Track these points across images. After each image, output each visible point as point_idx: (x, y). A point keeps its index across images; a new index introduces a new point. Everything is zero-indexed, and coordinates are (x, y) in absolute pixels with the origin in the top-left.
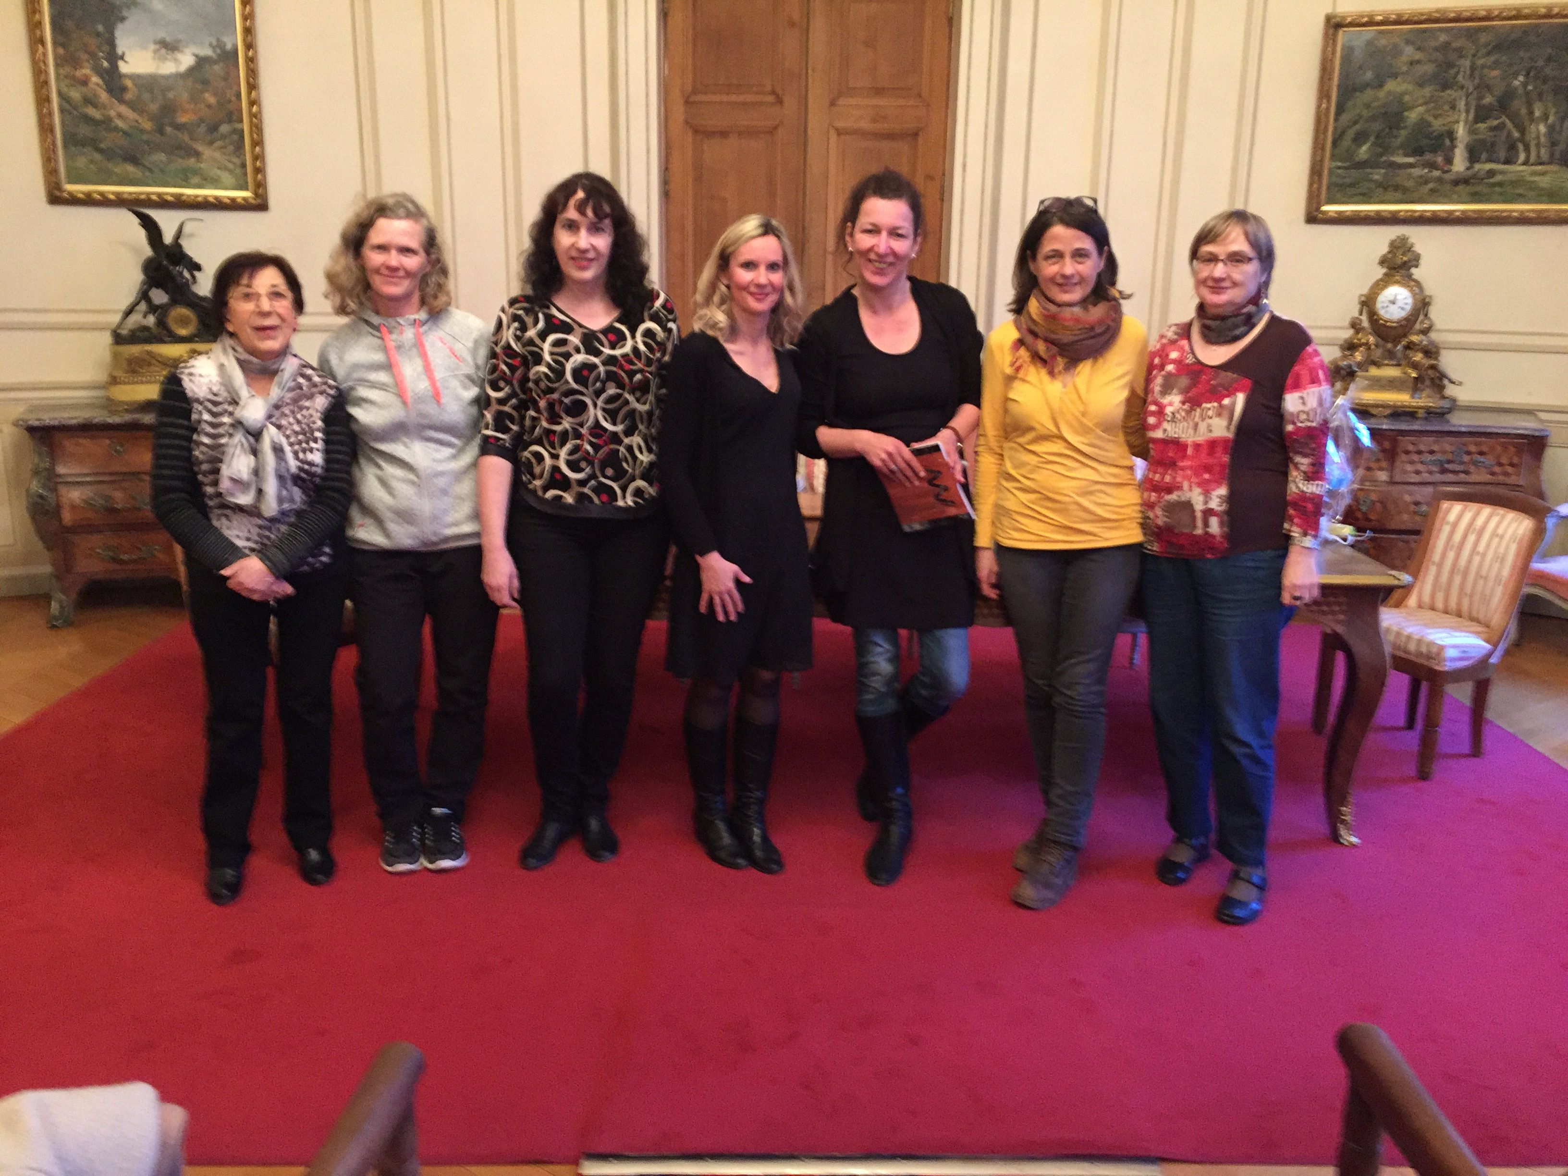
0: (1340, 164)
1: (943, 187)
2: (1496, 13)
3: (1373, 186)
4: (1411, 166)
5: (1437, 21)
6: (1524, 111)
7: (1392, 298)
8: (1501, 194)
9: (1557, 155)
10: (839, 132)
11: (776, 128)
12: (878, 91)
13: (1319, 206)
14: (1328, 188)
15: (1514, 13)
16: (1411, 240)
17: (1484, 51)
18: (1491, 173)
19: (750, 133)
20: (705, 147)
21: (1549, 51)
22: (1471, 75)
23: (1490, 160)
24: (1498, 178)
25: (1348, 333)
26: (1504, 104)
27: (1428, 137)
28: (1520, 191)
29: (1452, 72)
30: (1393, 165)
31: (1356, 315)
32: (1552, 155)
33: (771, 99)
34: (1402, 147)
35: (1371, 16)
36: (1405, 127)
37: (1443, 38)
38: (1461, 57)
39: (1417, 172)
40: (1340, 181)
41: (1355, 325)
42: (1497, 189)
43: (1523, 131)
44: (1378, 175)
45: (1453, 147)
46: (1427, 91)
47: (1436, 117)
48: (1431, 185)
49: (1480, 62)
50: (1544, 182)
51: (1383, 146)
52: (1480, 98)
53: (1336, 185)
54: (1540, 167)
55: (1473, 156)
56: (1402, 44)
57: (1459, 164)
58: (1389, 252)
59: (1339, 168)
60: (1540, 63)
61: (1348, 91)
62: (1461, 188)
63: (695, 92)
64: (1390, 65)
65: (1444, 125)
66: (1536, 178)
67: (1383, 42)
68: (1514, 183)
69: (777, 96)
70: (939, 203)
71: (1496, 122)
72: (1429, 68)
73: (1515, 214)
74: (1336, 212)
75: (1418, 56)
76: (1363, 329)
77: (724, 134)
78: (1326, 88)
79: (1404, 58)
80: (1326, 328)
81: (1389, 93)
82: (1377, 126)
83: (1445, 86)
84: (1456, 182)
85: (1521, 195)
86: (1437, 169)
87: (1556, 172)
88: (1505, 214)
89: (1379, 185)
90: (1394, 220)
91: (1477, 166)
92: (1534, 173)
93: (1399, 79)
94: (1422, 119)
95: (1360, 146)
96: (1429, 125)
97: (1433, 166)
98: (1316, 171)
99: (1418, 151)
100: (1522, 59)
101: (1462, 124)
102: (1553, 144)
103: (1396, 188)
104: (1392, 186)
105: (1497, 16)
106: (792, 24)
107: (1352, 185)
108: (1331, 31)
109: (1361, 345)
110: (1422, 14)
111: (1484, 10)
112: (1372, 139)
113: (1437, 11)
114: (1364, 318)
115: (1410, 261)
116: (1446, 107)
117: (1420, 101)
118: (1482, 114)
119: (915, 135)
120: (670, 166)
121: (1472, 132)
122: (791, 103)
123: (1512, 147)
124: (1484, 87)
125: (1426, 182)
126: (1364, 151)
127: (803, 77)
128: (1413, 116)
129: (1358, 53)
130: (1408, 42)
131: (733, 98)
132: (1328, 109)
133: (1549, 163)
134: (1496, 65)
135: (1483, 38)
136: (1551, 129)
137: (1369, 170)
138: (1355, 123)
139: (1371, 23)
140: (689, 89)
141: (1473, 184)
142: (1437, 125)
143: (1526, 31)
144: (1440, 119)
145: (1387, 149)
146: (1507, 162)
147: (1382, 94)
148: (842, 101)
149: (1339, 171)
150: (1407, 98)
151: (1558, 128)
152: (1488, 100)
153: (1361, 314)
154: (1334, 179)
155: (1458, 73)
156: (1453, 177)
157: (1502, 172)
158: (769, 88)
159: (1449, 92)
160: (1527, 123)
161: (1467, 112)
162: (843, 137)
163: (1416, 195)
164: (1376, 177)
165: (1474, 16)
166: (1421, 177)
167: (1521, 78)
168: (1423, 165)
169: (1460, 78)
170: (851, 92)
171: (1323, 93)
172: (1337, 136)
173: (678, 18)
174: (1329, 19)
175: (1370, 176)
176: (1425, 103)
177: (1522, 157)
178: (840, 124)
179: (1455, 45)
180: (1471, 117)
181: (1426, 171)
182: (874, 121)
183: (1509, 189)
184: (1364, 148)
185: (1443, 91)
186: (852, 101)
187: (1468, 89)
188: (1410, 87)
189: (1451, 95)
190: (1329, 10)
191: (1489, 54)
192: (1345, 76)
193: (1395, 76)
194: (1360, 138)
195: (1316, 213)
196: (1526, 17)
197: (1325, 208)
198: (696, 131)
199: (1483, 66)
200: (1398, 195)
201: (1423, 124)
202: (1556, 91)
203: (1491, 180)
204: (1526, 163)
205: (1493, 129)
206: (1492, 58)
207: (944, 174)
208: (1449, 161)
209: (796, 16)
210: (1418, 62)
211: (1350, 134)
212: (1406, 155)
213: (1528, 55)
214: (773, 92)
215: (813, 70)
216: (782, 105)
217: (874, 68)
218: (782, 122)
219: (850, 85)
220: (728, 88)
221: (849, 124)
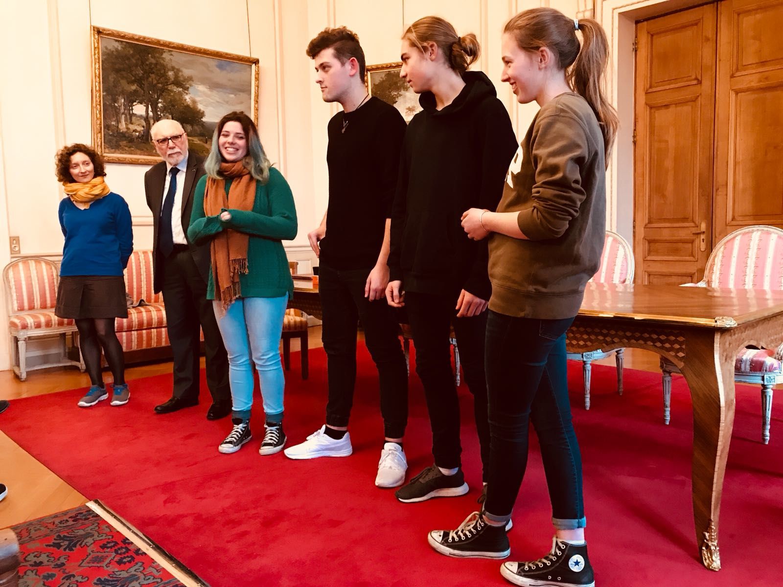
10: (737, 92)
11: (697, 97)
12: (763, 63)
19: (683, 103)
20: (656, 115)
33: (695, 82)
63: (651, 87)
69: (698, 80)
77: (667, 106)
106: (707, 39)
120: (637, 128)
122: (706, 84)
127: (714, 67)
131: (672, 86)
140: (648, 86)
148: (738, 74)
158: (693, 76)
162: (739, 94)
170: (745, 67)
178: (737, 88)
182: (760, 81)
186: (745, 73)
198: (651, 107)
209: (710, 35)
214: (696, 79)
215: (720, 60)
216: (701, 85)
217: (760, 51)
218: (701, 94)
219: (744, 64)
220: (670, 81)
221: (744, 86)
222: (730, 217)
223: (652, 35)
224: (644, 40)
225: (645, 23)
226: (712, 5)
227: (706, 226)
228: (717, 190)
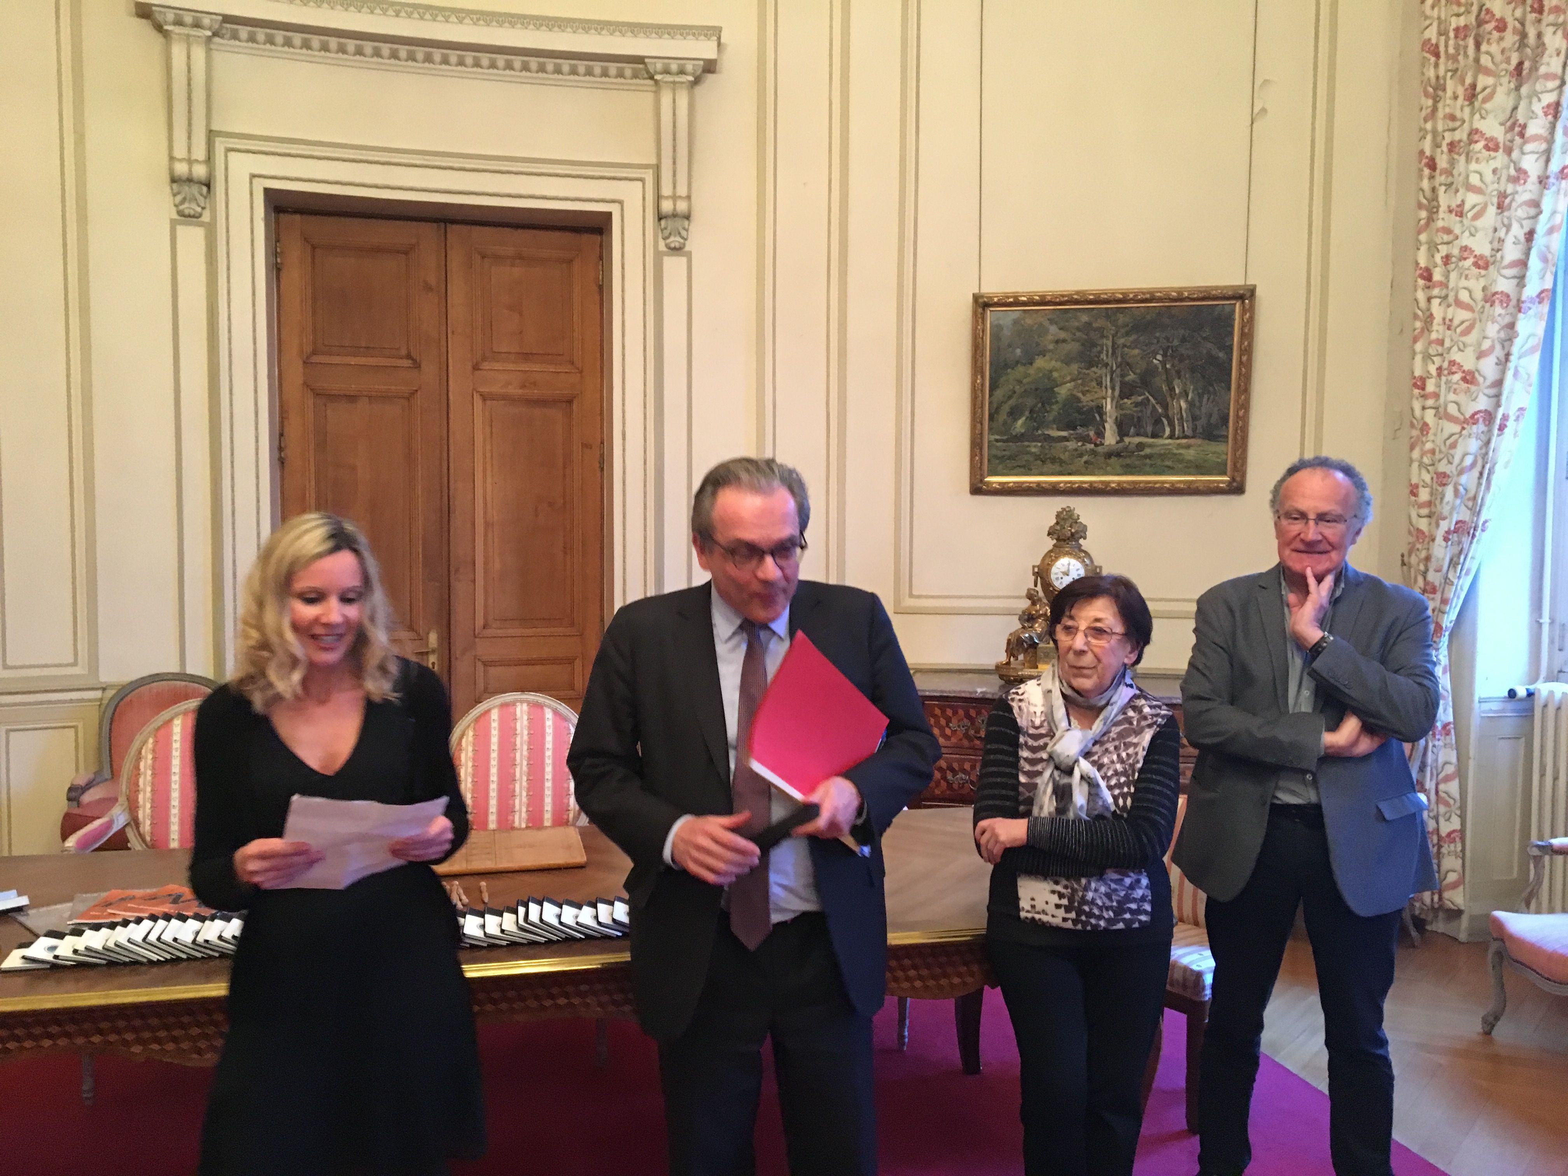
0: (998, 437)
1: (602, 455)
2: (1131, 296)
3: (1031, 459)
4: (1065, 439)
5: (1077, 302)
6: (1165, 388)
7: (1064, 569)
8: (1151, 465)
9: (1200, 430)
10: (484, 398)
11: (413, 394)
12: (526, 356)
13: (982, 477)
14: (989, 461)
15: (1148, 296)
16: (1076, 512)
17: (1123, 331)
18: (1141, 446)
19: (385, 398)
20: (329, 412)
21: (1182, 332)
22: (1114, 353)
23: (1138, 435)
24: (1148, 451)
25: (1026, 604)
26: (1146, 380)
27: (1079, 411)
28: (1169, 463)
29: (1095, 350)
30: (1048, 438)
31: (1032, 586)
32: (1194, 430)
33: (407, 363)
34: (1054, 421)
35: (1016, 297)
36: (1057, 402)
37: (1085, 318)
38: (1103, 336)
39: (1071, 445)
40: (1000, 453)
41: (1031, 596)
42: (1148, 461)
43: (1166, 407)
44: (1035, 448)
45: (1103, 421)
46: (1074, 367)
47: (1084, 393)
48: (1085, 458)
49: (1121, 341)
50: (1190, 454)
51: (1037, 419)
52: (1123, 376)
53: (996, 457)
54: (1184, 441)
55: (1122, 430)
56: (1046, 323)
57: (1110, 438)
58: (1057, 523)
59: (997, 441)
60: (1176, 343)
61: (1000, 368)
62: (1113, 460)
63: (314, 353)
64: (1038, 344)
65: (1092, 401)
66: (1181, 451)
67: (1029, 321)
68: (1162, 456)
69: (414, 361)
70: (599, 474)
71: (1140, 398)
72: (1073, 347)
73: (1167, 485)
74: (1000, 483)
75: (1063, 335)
76: (1040, 600)
77: (352, 398)
78: (979, 364)
79: (1050, 337)
80: (999, 597)
81: (1039, 369)
82: (1030, 402)
83: (1091, 364)
84: (1109, 455)
85: (1169, 467)
86: (1090, 443)
87: (1200, 446)
88: (1157, 485)
89: (1037, 457)
90: (1053, 491)
91: (1127, 440)
92: (1180, 446)
93: (1047, 357)
94: (1073, 396)
95: (1015, 420)
96: (1079, 400)
97: (1085, 439)
98: (976, 444)
99: (1070, 426)
100: (1158, 338)
101: (1109, 400)
102: (1195, 418)
103: (1053, 460)
104: (1050, 458)
105: (1131, 299)
106: (428, 288)
107: (1010, 458)
108: (980, 310)
109: (1040, 616)
110: (1063, 296)
111: (1121, 293)
112: (1027, 413)
113: (1078, 293)
114: (1039, 588)
115: (1077, 532)
116: (1094, 384)
117: (1068, 378)
118: (1127, 391)
119: (570, 402)
120: (286, 430)
121: (1119, 407)
122: (430, 369)
123: (1158, 422)
124: (1126, 365)
125: (1081, 456)
126: (1020, 425)
127: (443, 343)
128: (1063, 391)
129: (1006, 332)
130: (1052, 321)
131: (362, 361)
132: (983, 385)
133: (1193, 437)
134: (1135, 345)
135: (1122, 319)
136: (1191, 404)
137: (1026, 443)
138: (1010, 397)
139: (1017, 303)
140: (308, 349)
141: (1125, 458)
142: (1086, 400)
143: (1160, 312)
144: (1088, 395)
145: (1041, 424)
146: (1154, 435)
147: (1031, 371)
148: (486, 365)
149: (999, 444)
150: (1055, 375)
151: (1197, 404)
152: (1131, 377)
153: (1036, 585)
154: (994, 452)
155: (1100, 352)
156: (1106, 450)
157: (1150, 446)
158: (404, 352)
159: (1094, 369)
160: (1169, 399)
161: (1113, 389)
162: (488, 403)
163: (1073, 468)
164: (1033, 450)
165: (1112, 299)
166: (1076, 450)
167: (1159, 357)
168: (1075, 438)
169: (1103, 356)
170: (496, 356)
171: (977, 368)
172: (993, 411)
173: (294, 275)
174: (976, 298)
175: (1028, 449)
176: (1072, 380)
177: (1168, 431)
178: (484, 389)
179: (1095, 325)
180: (1117, 393)
181: (1080, 444)
182: (523, 386)
183: (1159, 462)
184: (1020, 422)
185: (1088, 369)
186: (497, 366)
187: (1112, 368)
188: (1058, 365)
189: (1095, 373)
190: (976, 291)
191: (1127, 334)
192: (996, 350)
193: (1043, 353)
194: (1014, 413)
195: (980, 485)
196: (1160, 300)
197: (988, 479)
198: (317, 394)
199: (1124, 346)
200: (1057, 467)
201: (1073, 399)
202: (1193, 370)
203: (1142, 453)
204: (1172, 436)
205: (1137, 404)
206: (1133, 337)
207: (602, 443)
208: (1100, 434)
209: (432, 281)
210: (1064, 341)
211: (1006, 408)
212: (1059, 429)
213: (1164, 335)
214: (409, 356)
215: (453, 332)
216: (420, 370)
217: (521, 333)
218: (420, 388)
219: (494, 349)
220: (356, 350)
221: (496, 389)
222: (480, 622)
223: (314, 248)
224: (295, 253)
225: (297, 217)
226: (435, 225)
227: (438, 638)
228: (457, 570)
